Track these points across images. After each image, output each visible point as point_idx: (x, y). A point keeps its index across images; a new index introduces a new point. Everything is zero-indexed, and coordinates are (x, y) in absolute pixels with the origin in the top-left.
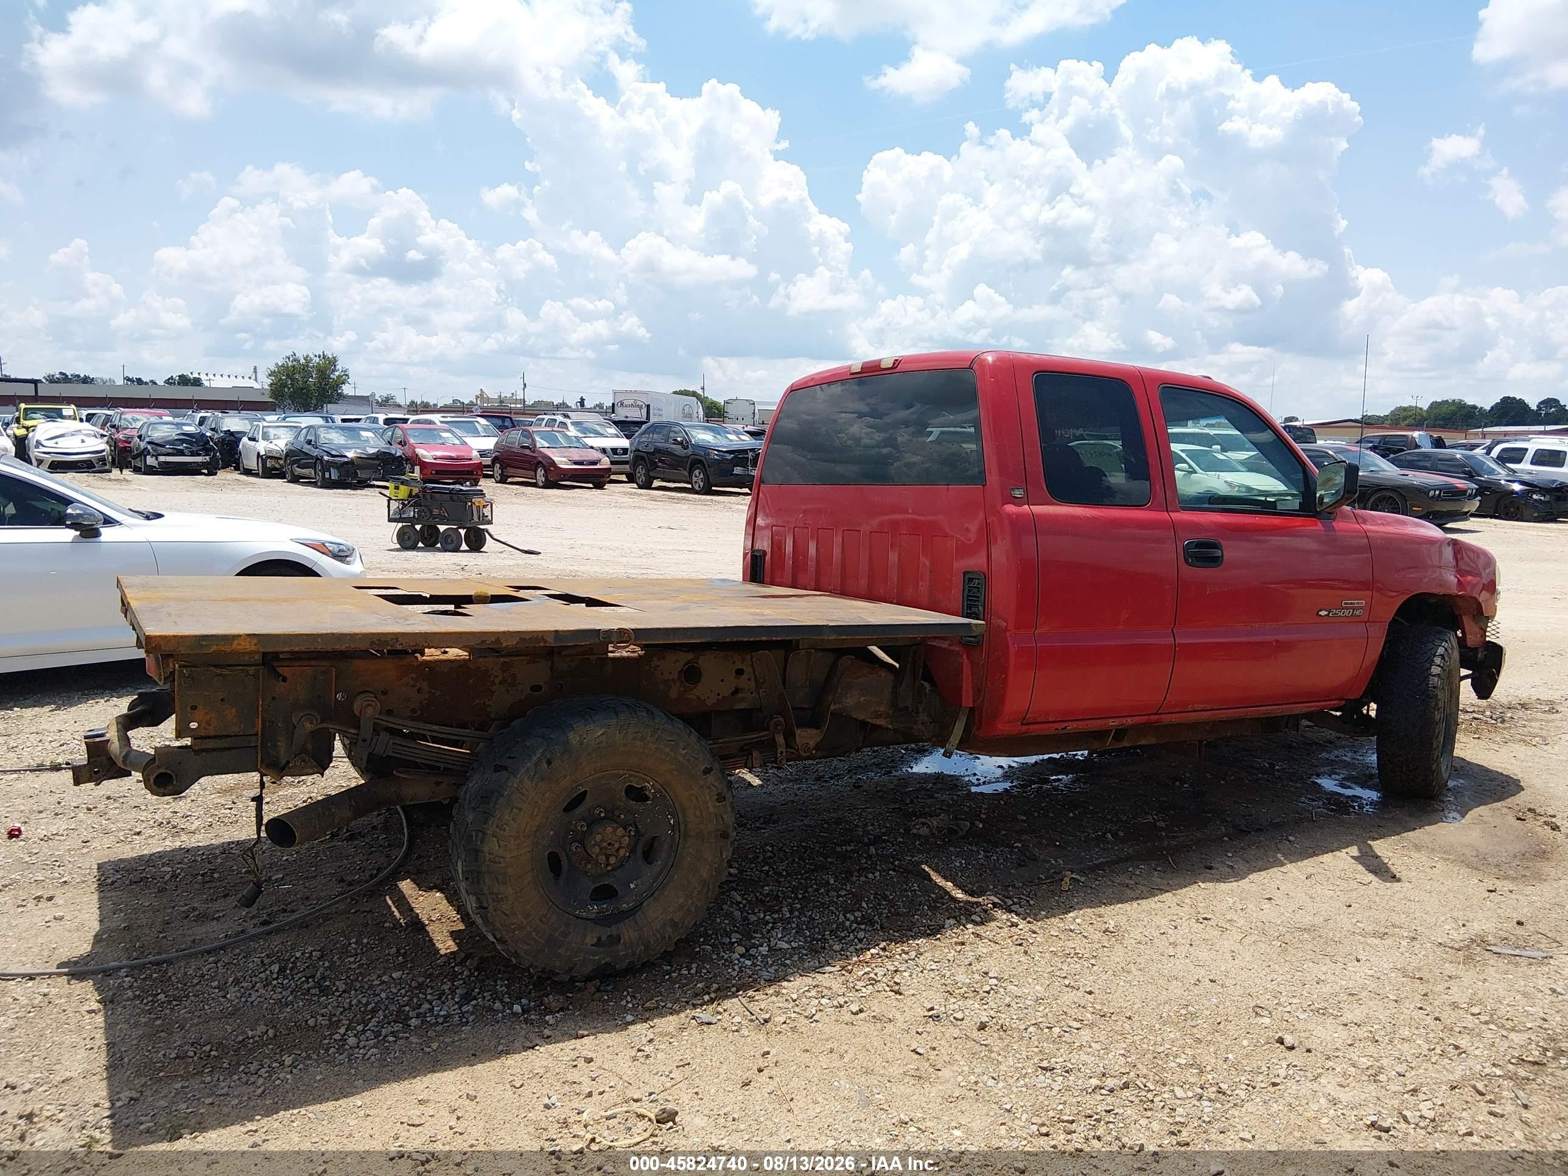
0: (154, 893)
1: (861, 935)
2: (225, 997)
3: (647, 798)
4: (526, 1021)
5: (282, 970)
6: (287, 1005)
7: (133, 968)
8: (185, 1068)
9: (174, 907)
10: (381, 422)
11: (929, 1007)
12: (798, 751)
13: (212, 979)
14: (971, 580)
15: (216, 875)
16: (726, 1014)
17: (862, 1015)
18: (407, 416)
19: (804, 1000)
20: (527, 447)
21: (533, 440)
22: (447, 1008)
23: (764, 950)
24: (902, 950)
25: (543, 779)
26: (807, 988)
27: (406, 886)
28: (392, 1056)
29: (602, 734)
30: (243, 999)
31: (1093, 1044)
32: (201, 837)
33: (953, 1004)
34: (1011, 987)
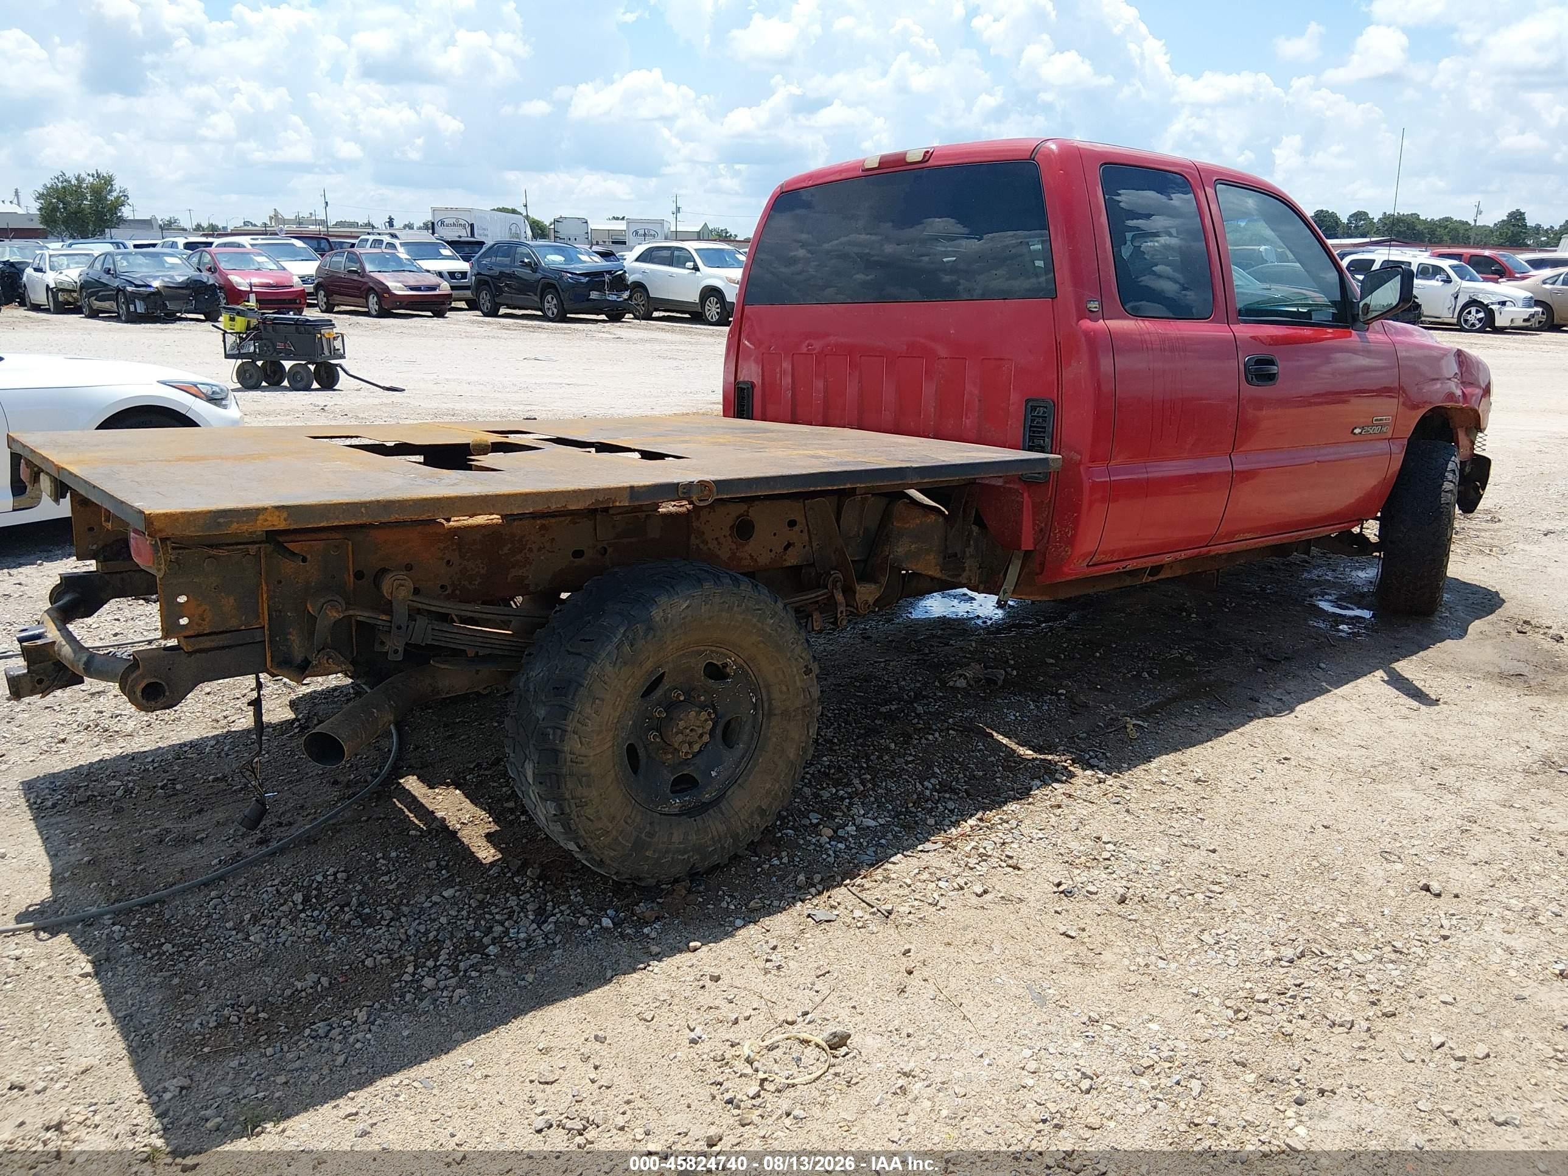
0: (110, 814)
1: (951, 805)
2: (246, 939)
3: (727, 676)
4: (622, 936)
5: (306, 899)
6: (328, 943)
7: (117, 913)
8: (232, 1039)
9: (141, 831)
10: (181, 246)
11: (1056, 881)
12: (857, 609)
13: (223, 918)
14: (1034, 408)
15: (178, 787)
16: (841, 908)
17: (988, 897)
18: (210, 240)
19: (919, 884)
20: (355, 272)
21: (362, 264)
22: (524, 929)
23: (851, 829)
24: (1001, 819)
25: (625, 663)
26: (917, 871)
27: (412, 783)
28: (484, 996)
29: (688, 607)
30: (272, 941)
31: (1245, 910)
32: (142, 740)
33: (1081, 876)
34: (1129, 852)
